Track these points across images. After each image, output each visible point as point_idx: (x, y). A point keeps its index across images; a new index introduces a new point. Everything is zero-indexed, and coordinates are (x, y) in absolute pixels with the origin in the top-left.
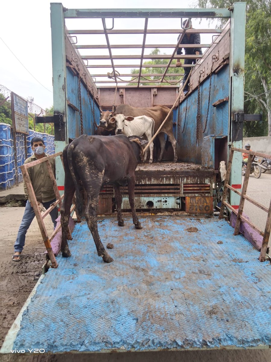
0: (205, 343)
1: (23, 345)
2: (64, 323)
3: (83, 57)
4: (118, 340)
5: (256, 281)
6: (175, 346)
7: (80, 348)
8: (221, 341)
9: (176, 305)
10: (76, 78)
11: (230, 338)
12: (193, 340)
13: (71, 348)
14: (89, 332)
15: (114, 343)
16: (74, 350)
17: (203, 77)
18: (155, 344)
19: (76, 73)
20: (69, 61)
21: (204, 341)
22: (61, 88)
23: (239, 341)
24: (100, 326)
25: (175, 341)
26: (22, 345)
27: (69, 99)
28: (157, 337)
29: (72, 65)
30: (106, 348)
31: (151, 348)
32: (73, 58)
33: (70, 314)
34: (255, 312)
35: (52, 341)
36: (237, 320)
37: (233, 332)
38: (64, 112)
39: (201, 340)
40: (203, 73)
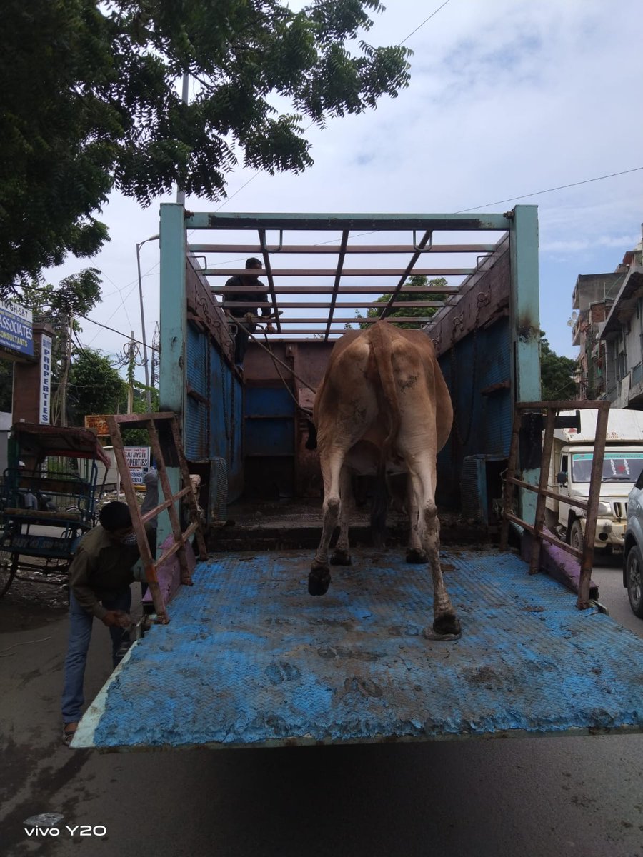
0: (465, 725)
1: (114, 733)
2: (193, 698)
3: (215, 290)
4: (299, 722)
5: (567, 636)
6: (408, 731)
7: (225, 737)
8: (497, 722)
9: (409, 668)
10: (201, 336)
11: (514, 716)
12: (444, 720)
13: (207, 737)
14: (242, 711)
15: (291, 728)
16: (214, 741)
17: (462, 331)
18: (371, 726)
19: (202, 328)
20: (192, 309)
21: (464, 721)
22: (176, 364)
23: (532, 721)
24: (263, 702)
25: (408, 723)
26: (112, 734)
27: (189, 382)
28: (375, 716)
29: (197, 315)
30: (275, 737)
31: (363, 735)
32: (198, 297)
33: (203, 684)
34: (564, 677)
35: (170, 726)
36: (528, 689)
37: (519, 706)
38: (181, 409)
39: (459, 721)
40: (461, 322)
